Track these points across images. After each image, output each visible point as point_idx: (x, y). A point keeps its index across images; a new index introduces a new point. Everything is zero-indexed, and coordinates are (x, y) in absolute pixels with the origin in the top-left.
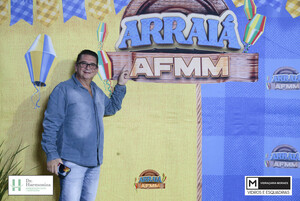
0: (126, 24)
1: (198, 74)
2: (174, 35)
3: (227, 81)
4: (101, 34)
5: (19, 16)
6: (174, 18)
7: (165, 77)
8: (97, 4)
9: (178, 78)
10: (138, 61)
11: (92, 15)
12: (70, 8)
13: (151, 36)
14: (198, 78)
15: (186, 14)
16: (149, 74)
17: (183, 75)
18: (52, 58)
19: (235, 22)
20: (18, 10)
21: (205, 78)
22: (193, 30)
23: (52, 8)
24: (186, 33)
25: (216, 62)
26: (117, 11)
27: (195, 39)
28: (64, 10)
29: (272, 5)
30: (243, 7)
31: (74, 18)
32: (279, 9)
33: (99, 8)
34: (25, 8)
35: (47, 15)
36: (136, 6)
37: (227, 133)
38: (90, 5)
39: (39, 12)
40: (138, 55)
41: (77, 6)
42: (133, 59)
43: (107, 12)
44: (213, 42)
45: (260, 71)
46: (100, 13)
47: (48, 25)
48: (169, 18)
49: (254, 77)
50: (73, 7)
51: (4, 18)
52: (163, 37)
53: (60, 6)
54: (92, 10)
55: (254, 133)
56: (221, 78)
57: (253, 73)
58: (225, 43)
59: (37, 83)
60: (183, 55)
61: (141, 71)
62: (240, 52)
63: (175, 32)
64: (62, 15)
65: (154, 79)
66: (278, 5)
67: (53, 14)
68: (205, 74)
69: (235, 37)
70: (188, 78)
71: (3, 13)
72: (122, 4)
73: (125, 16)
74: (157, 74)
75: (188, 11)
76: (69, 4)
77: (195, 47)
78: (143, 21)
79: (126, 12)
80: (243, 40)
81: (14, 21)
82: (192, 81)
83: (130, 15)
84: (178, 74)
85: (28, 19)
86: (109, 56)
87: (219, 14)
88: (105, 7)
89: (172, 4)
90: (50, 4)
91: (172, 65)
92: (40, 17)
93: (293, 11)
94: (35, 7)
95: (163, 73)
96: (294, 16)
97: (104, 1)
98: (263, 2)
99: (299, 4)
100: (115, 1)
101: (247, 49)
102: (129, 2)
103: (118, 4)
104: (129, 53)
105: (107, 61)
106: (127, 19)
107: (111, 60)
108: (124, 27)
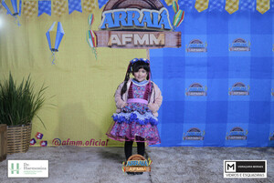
0: (105, 14)
1: (147, 43)
2: (133, 21)
3: (164, 47)
4: (90, 20)
5: (43, 11)
7: (129, 45)
8: (88, 3)
9: (136, 46)
10: (113, 36)
11: (85, 10)
12: (73, 6)
13: (120, 21)
14: (147, 46)
15: (140, 9)
16: (119, 43)
17: (139, 44)
18: (62, 35)
19: (168, 14)
20: (42, 8)
21: (151, 46)
22: (144, 18)
23: (62, 6)
24: (140, 20)
25: (157, 36)
26: (100, 7)
27: (145, 24)
28: (69, 7)
29: (187, 5)
30: (171, 6)
31: (75, 12)
32: (191, 8)
33: (89, 6)
34: (46, 6)
35: (59, 11)
36: (111, 4)
37: (164, 77)
38: (84, 4)
39: (54, 9)
40: (112, 32)
41: (77, 5)
42: (110, 35)
43: (94, 8)
45: (182, 42)
46: (90, 9)
47: (60, 16)
48: (130, 12)
49: (179, 45)
50: (75, 5)
51: (34, 12)
52: (127, 22)
53: (67, 5)
54: (85, 7)
55: (179, 77)
56: (160, 46)
57: (178, 42)
58: (162, 26)
59: (53, 50)
60: (138, 32)
61: (114, 42)
62: (171, 31)
63: (134, 19)
64: (68, 10)
65: (122, 46)
67: (63, 9)
68: (152, 43)
70: (142, 46)
71: (34, 9)
72: (103, 3)
73: (104, 10)
74: (124, 43)
75: (141, 7)
76: (72, 3)
77: (145, 28)
78: (115, 13)
79: (105, 8)
80: (172, 24)
81: (40, 14)
82: (144, 47)
83: (108, 10)
84: (136, 43)
85: (48, 12)
86: (95, 34)
87: (158, 9)
88: (93, 5)
89: (132, 3)
90: (61, 4)
91: (133, 39)
92: (56, 12)
93: (199, 8)
94: (52, 6)
95: (127, 43)
96: (199, 11)
97: (92, 2)
98: (182, 3)
99: (202, 5)
100: (99, 1)
101: (175, 29)
102: (107, 2)
103: (101, 4)
104: (107, 31)
105: (94, 36)
106: (106, 12)
107: (96, 36)
108: (104, 17)
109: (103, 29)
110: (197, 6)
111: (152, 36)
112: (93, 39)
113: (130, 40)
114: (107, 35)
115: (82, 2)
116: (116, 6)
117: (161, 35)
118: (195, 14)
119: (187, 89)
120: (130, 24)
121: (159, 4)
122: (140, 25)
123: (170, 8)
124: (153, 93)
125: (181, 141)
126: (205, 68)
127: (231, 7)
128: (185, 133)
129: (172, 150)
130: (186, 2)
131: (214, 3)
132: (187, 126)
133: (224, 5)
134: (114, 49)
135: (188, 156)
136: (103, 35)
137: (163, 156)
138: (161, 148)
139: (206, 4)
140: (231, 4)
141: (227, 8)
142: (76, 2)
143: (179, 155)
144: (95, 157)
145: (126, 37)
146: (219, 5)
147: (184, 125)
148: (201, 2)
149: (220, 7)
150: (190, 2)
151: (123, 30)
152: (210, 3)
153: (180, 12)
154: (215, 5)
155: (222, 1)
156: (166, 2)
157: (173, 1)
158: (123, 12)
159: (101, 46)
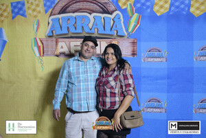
0: (52, 20)
1: (98, 52)
2: (82, 27)
4: (36, 26)
6: (83, 16)
8: (33, 7)
10: (60, 44)
11: (30, 14)
12: (16, 10)
13: (68, 28)
14: (98, 55)
15: (90, 14)
16: (68, 53)
18: (5, 42)
19: (122, 18)
22: (95, 24)
23: (5, 11)
24: (90, 25)
26: (46, 12)
27: (96, 30)
28: (13, 11)
29: (145, 7)
30: (126, 9)
31: (19, 17)
32: (149, 10)
33: (34, 10)
35: (1, 15)
36: (58, 8)
40: (60, 40)
41: (20, 9)
43: (39, 12)
44: (108, 31)
45: (138, 50)
46: (35, 13)
47: (2, 22)
48: (79, 16)
49: (134, 54)
50: (18, 10)
52: (76, 28)
53: (10, 9)
54: (30, 11)
57: (134, 51)
58: (116, 32)
61: (62, 50)
62: (125, 38)
63: (83, 25)
64: (11, 15)
65: (70, 56)
66: (148, 7)
67: (5, 14)
69: (122, 28)
72: (49, 7)
73: (51, 15)
74: (73, 53)
75: (91, 12)
77: (96, 35)
78: (63, 18)
79: (52, 12)
80: (127, 30)
83: (54, 15)
86: (41, 41)
87: (111, 13)
89: (81, 7)
90: (4, 8)
93: (158, 11)
95: (76, 51)
96: (158, 14)
97: (38, 5)
98: (139, 5)
99: (162, 7)
100: (45, 5)
101: (130, 36)
102: (53, 6)
103: (47, 8)
104: (54, 39)
105: (40, 44)
106: (52, 17)
107: (43, 44)
108: (51, 22)
109: (50, 36)
110: (156, 8)
111: (104, 43)
113: (79, 48)
114: (54, 43)
115: (27, 5)
116: (63, 11)
118: (154, 18)
121: (112, 8)
122: (90, 32)
123: (124, 11)
126: (166, 81)
127: (198, 8)
130: (143, 4)
131: (177, 4)
133: (189, 6)
136: (50, 43)
139: (167, 6)
140: (197, 5)
141: (192, 10)
142: (20, 6)
146: (182, 6)
148: (161, 3)
149: (183, 9)
150: (148, 4)
151: (72, 37)
152: (172, 5)
153: (136, 15)
154: (177, 7)
155: (187, 2)
156: (120, 4)
157: (128, 3)
158: (72, 17)
159: (48, 55)
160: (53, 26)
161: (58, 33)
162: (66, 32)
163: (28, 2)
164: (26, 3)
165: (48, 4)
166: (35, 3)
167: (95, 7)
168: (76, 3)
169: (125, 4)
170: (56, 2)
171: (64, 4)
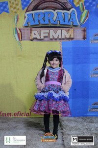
0: (27, 15)
1: (60, 37)
2: (49, 20)
3: (73, 40)
4: (16, 20)
7: (46, 39)
8: (14, 6)
9: (51, 39)
11: (12, 11)
12: (2, 8)
13: (39, 20)
14: (60, 39)
15: (54, 10)
16: (39, 38)
17: (54, 38)
19: (76, 13)
21: (63, 39)
26: (23, 9)
27: (59, 22)
29: (92, 6)
30: (79, 7)
31: (4, 13)
32: (94, 8)
33: (15, 8)
36: (32, 7)
37: (74, 63)
38: (11, 7)
40: (33, 29)
41: (5, 7)
42: (31, 31)
43: (18, 9)
44: (67, 23)
45: (87, 35)
46: (15, 10)
48: (47, 12)
54: (12, 9)
55: (85, 63)
56: (70, 39)
57: (84, 36)
58: (72, 23)
60: (53, 29)
61: (35, 36)
62: (79, 27)
63: (49, 18)
65: (41, 40)
66: (94, 5)
68: (63, 37)
69: (76, 20)
70: (56, 39)
72: (25, 6)
73: (27, 11)
74: (42, 37)
75: (55, 9)
77: (58, 25)
78: (35, 14)
79: (27, 9)
82: (58, 40)
83: (29, 11)
84: (51, 37)
86: (20, 30)
87: (69, 10)
88: (17, 7)
91: (49, 34)
95: (45, 37)
97: (17, 5)
98: (87, 4)
100: (22, 4)
101: (81, 25)
102: (28, 5)
103: (24, 6)
104: (29, 28)
105: (19, 32)
106: (28, 13)
107: (21, 32)
108: (27, 17)
109: (26, 27)
111: (64, 31)
112: (18, 34)
113: (47, 35)
114: (29, 31)
115: (9, 5)
116: (35, 8)
117: (71, 31)
119: (91, 72)
120: (47, 22)
121: (69, 6)
122: (54, 23)
123: (78, 9)
124: (64, 77)
125: (87, 112)
128: (90, 106)
129: (80, 120)
130: (91, 3)
132: (91, 101)
134: (35, 42)
135: (93, 125)
137: (73, 124)
138: (72, 118)
142: (4, 5)
143: (85, 124)
144: (21, 126)
145: (44, 32)
147: (90, 100)
150: (94, 3)
151: (41, 27)
153: (86, 11)
156: (75, 3)
157: (81, 3)
158: (41, 13)
159: (25, 40)
160: (28, 19)
161: (32, 24)
162: (38, 23)
163: (10, 3)
164: (9, 3)
165: (25, 3)
166: (15, 3)
167: (57, 5)
168: (44, 2)
169: (78, 3)
170: (30, 2)
171: (36, 3)
